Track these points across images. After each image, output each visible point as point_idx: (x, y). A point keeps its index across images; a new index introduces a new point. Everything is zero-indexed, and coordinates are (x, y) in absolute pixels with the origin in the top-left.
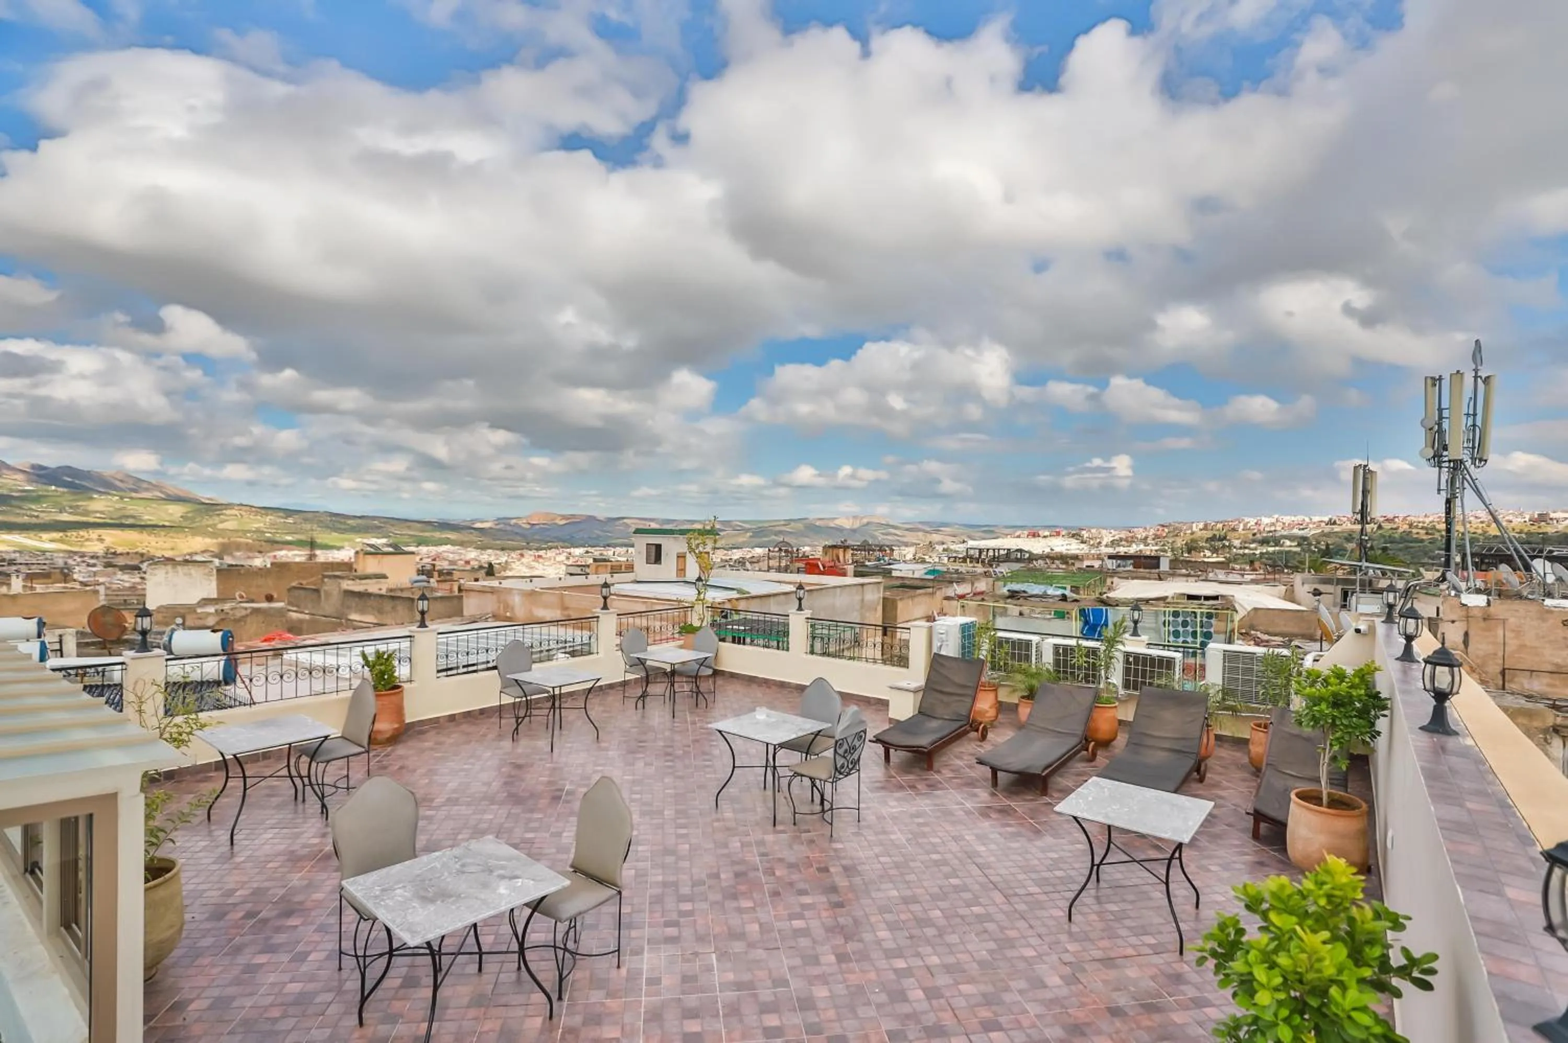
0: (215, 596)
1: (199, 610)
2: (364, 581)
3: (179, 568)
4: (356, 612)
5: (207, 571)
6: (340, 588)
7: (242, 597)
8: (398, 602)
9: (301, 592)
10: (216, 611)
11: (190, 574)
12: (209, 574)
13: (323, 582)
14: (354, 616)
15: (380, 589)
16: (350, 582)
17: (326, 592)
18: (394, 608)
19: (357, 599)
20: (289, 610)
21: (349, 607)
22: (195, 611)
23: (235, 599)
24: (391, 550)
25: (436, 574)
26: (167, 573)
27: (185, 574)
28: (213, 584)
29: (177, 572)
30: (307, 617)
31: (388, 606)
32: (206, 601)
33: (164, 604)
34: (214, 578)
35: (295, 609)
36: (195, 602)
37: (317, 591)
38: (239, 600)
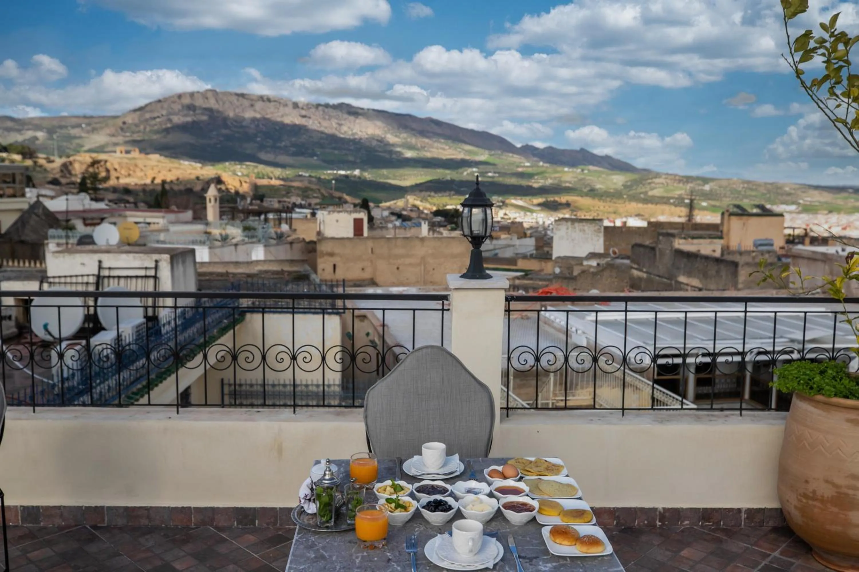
0: (601, 251)
1: (585, 263)
2: (696, 241)
3: (576, 224)
4: (684, 275)
5: (597, 227)
6: (672, 247)
7: (615, 253)
8: (722, 266)
9: (642, 249)
10: (598, 264)
11: (584, 231)
12: (598, 231)
13: (658, 239)
14: (682, 279)
15: (714, 251)
16: (682, 241)
17: (659, 249)
18: (718, 272)
19: (685, 260)
20: (632, 268)
21: (678, 268)
22: (581, 264)
23: (609, 254)
24: (755, 211)
25: (807, 240)
26: (567, 229)
27: (580, 231)
28: (601, 240)
29: (575, 228)
30: (645, 275)
31: (712, 269)
32: (593, 255)
33: (562, 255)
34: (602, 235)
35: (636, 266)
36: (584, 255)
37: (653, 249)
38: (612, 255)
